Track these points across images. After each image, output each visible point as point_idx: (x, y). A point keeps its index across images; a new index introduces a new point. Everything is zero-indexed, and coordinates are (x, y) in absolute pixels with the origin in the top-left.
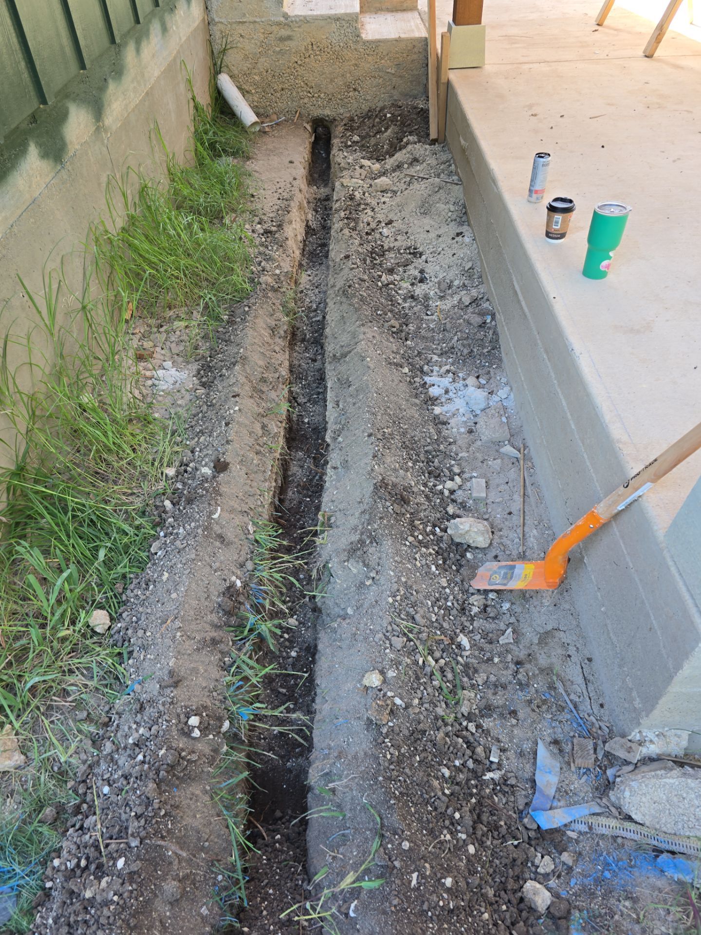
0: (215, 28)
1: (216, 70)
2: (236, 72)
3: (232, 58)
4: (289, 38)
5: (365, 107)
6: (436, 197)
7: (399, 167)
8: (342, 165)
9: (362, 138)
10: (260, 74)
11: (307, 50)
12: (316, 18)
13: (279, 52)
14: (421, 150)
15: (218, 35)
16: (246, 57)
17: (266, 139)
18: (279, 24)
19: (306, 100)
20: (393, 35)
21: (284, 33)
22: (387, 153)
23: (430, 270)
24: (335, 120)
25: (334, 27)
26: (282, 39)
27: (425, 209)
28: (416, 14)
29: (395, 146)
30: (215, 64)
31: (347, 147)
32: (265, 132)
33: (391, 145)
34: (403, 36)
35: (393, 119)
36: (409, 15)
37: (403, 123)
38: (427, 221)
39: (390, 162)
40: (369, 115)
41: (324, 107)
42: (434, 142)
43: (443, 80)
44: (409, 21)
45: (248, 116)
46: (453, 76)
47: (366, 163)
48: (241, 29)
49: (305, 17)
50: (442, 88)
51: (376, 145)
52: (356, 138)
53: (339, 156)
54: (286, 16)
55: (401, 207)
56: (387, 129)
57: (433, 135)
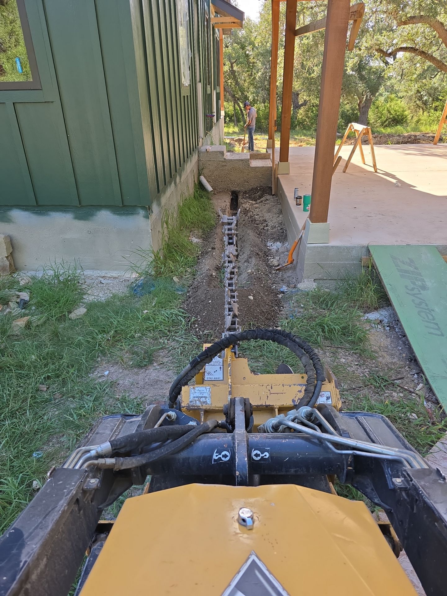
0: (201, 162)
1: (199, 175)
2: (206, 176)
3: (205, 171)
4: (225, 166)
5: (250, 188)
6: (273, 208)
7: (262, 202)
8: (242, 202)
9: (249, 195)
10: (214, 176)
11: (231, 169)
12: (235, 160)
13: (222, 170)
14: (268, 197)
15: (201, 164)
16: (210, 171)
17: (215, 195)
18: (222, 161)
19: (230, 185)
20: (261, 166)
21: (224, 164)
22: (258, 199)
23: (269, 224)
24: (240, 191)
25: (241, 162)
26: (223, 166)
27: (269, 211)
28: (270, 160)
29: (260, 197)
30: (199, 173)
31: (244, 198)
32: (215, 194)
33: (259, 197)
34: (264, 166)
35: (260, 190)
36: (267, 160)
37: (263, 191)
38: (269, 214)
39: (258, 201)
40: (252, 189)
41: (236, 187)
42: (273, 195)
43: (276, 177)
44: (267, 162)
45: (210, 189)
46: (279, 176)
47: (250, 201)
48: (209, 163)
49: (231, 160)
50: (276, 180)
51: (254, 197)
52: (247, 195)
53: (240, 200)
54: (225, 159)
55: (261, 211)
56: (258, 192)
57: (273, 193)
